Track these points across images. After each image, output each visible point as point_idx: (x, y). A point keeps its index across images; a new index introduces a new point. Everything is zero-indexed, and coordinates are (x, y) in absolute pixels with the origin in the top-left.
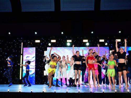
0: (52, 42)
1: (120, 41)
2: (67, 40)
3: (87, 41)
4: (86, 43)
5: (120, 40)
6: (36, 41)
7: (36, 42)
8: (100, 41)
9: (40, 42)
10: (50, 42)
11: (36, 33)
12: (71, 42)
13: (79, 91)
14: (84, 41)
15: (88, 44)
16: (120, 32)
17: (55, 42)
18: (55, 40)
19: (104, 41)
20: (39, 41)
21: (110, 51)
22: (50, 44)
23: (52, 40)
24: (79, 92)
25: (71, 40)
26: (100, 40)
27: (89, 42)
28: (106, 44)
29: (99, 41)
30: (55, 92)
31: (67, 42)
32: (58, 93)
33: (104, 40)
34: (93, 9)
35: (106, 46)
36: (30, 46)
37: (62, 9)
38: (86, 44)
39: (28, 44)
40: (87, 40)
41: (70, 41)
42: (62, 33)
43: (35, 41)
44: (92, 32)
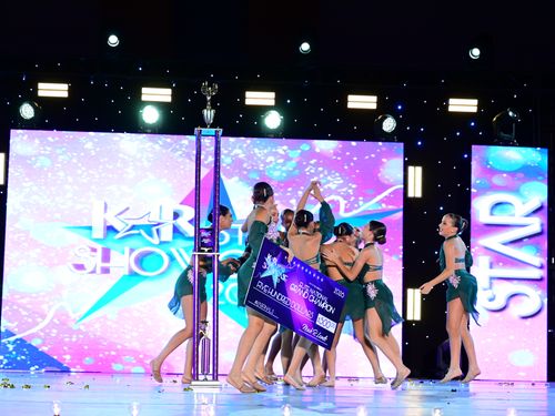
0: (41, 94)
1: (474, 110)
2: (144, 90)
3: (272, 103)
4: (263, 109)
5: (475, 102)
8: (350, 105)
10: (33, 98)
12: (169, 99)
14: (248, 102)
15: (273, 120)
16: (476, 52)
17: (65, 95)
18: (65, 87)
19: (374, 106)
21: (411, 169)
22: (27, 111)
23: (41, 85)
25: (169, 91)
26: (350, 98)
27: (280, 105)
28: (389, 125)
29: (346, 101)
31: (144, 98)
33: (374, 98)
35: (387, 138)
38: (260, 121)
40: (272, 95)
41: (164, 95)
42: (113, 40)
44: (305, 47)
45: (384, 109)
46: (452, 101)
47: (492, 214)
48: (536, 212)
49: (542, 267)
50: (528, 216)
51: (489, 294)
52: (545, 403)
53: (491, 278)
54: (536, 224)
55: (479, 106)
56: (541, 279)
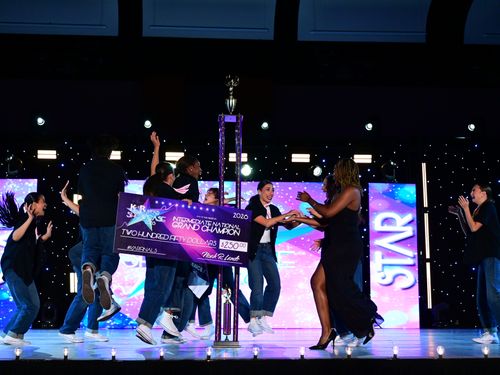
1: (370, 161)
2: (167, 153)
3: (246, 160)
5: (370, 156)
6: (39, 152)
7: (39, 157)
8: (293, 160)
9: (55, 157)
11: (40, 121)
13: (209, 353)
14: (231, 160)
15: (246, 171)
16: (369, 126)
17: (120, 158)
18: (120, 153)
19: (308, 161)
20: (55, 152)
24: (209, 357)
26: (293, 155)
27: (250, 162)
28: (317, 171)
29: (291, 158)
30: (114, 357)
31: (167, 158)
32: (125, 362)
33: (308, 156)
34: (269, 35)
35: (318, 179)
36: (16, 172)
37: (149, 30)
39: (6, 163)
40: (246, 155)
42: (148, 124)
43: (36, 154)
44: (265, 125)
45: (314, 162)
46: (355, 156)
47: (382, 225)
48: (410, 223)
49: (414, 257)
50: (405, 225)
51: (382, 275)
52: (419, 343)
53: (384, 265)
54: (410, 231)
55: (373, 159)
56: (414, 265)
